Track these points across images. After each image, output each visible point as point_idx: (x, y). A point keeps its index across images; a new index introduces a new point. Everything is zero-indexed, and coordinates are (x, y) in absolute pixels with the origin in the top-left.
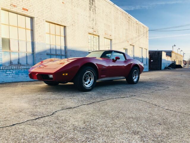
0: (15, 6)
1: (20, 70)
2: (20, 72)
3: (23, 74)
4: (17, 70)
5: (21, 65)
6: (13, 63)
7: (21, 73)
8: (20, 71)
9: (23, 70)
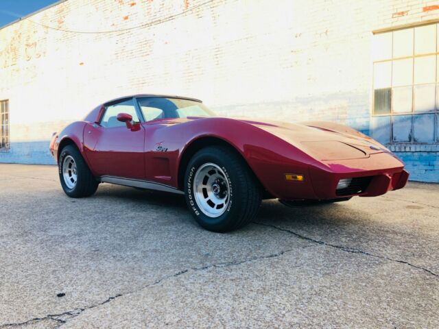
0: (403, 13)
1: (409, 154)
2: (409, 158)
3: (416, 163)
4: (400, 154)
5: (416, 142)
6: (397, 138)
7: (410, 160)
8: (407, 156)
9: (416, 154)
